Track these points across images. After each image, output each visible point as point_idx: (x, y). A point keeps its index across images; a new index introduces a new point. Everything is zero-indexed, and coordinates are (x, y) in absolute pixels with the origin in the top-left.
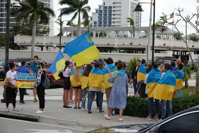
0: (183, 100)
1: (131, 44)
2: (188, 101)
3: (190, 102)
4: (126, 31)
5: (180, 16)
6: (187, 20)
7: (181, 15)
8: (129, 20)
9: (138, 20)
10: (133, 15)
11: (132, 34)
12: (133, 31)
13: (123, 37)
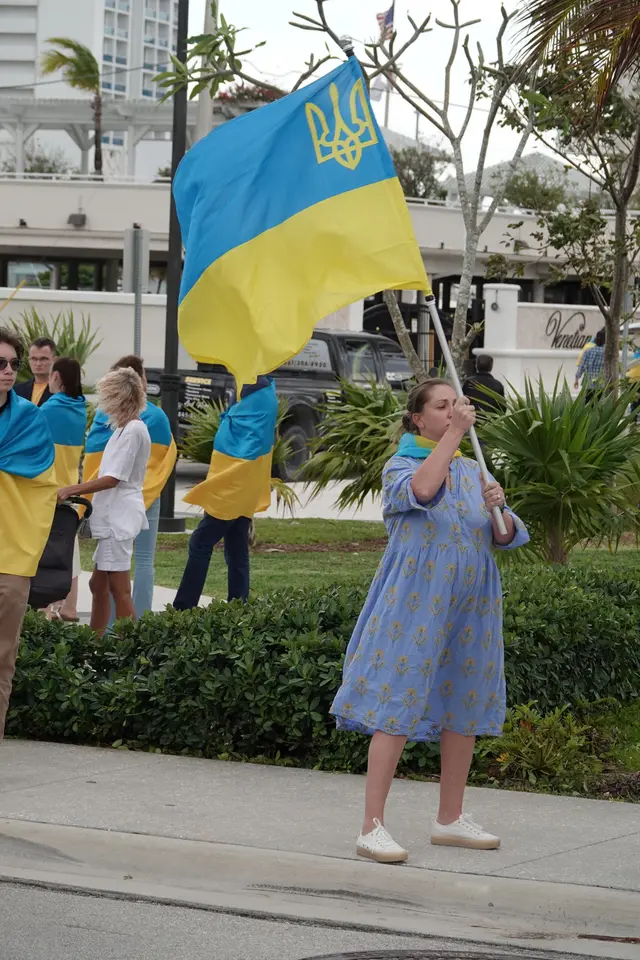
0: (260, 616)
1: (78, 221)
2: (300, 623)
3: (310, 628)
4: (41, 126)
5: (326, 29)
6: (375, 59)
7: (330, 25)
8: (69, 53)
9: (161, 52)
10: (122, 17)
11: (84, 149)
12: (92, 134)
13: (19, 173)
